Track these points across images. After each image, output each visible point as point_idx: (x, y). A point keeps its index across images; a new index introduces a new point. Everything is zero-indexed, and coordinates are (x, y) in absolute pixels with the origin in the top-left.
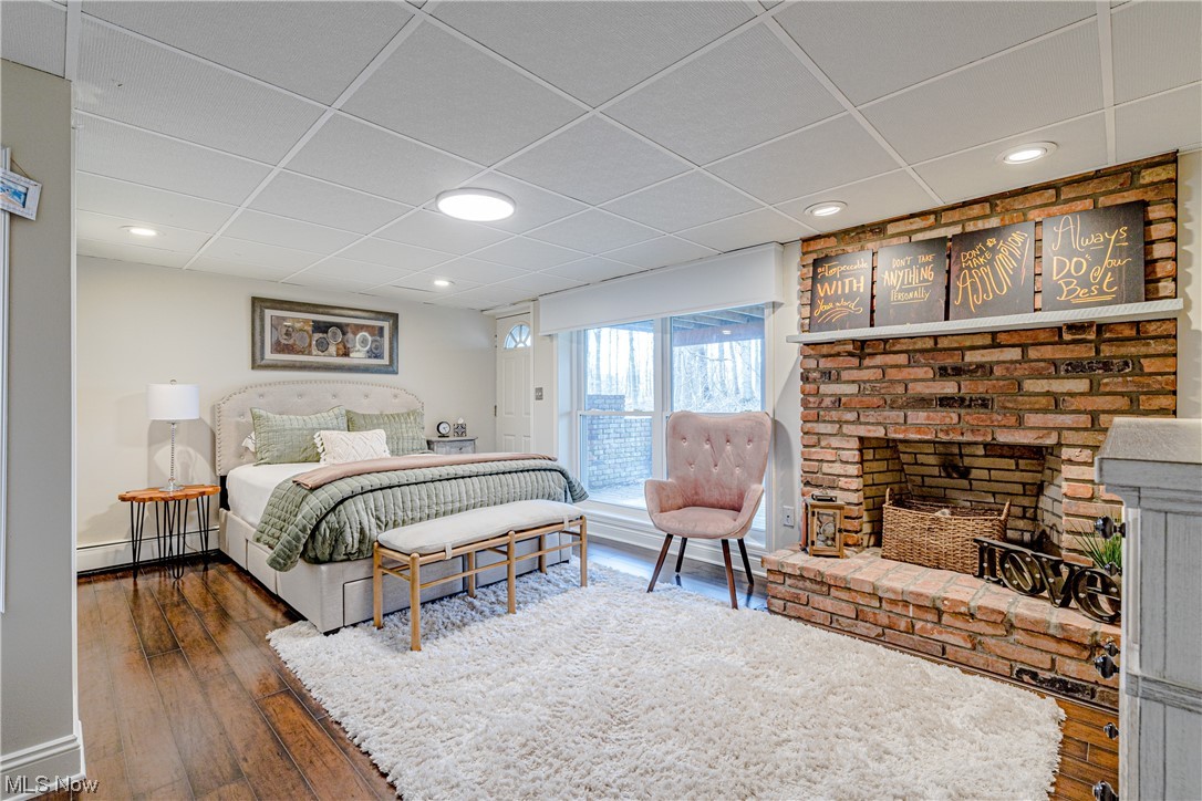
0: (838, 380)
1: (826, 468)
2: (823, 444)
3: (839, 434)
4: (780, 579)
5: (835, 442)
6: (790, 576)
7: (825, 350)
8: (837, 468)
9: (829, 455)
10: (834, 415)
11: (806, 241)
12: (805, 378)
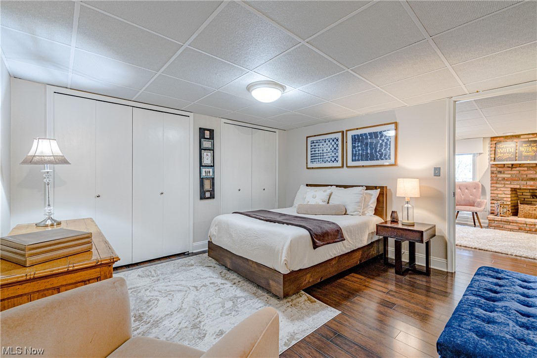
0: (504, 173)
1: (499, 196)
2: (498, 189)
3: (504, 187)
4: (494, 222)
5: (502, 189)
6: (496, 221)
7: (499, 166)
8: (503, 196)
9: (501, 192)
10: (502, 182)
11: (491, 138)
12: (492, 173)
